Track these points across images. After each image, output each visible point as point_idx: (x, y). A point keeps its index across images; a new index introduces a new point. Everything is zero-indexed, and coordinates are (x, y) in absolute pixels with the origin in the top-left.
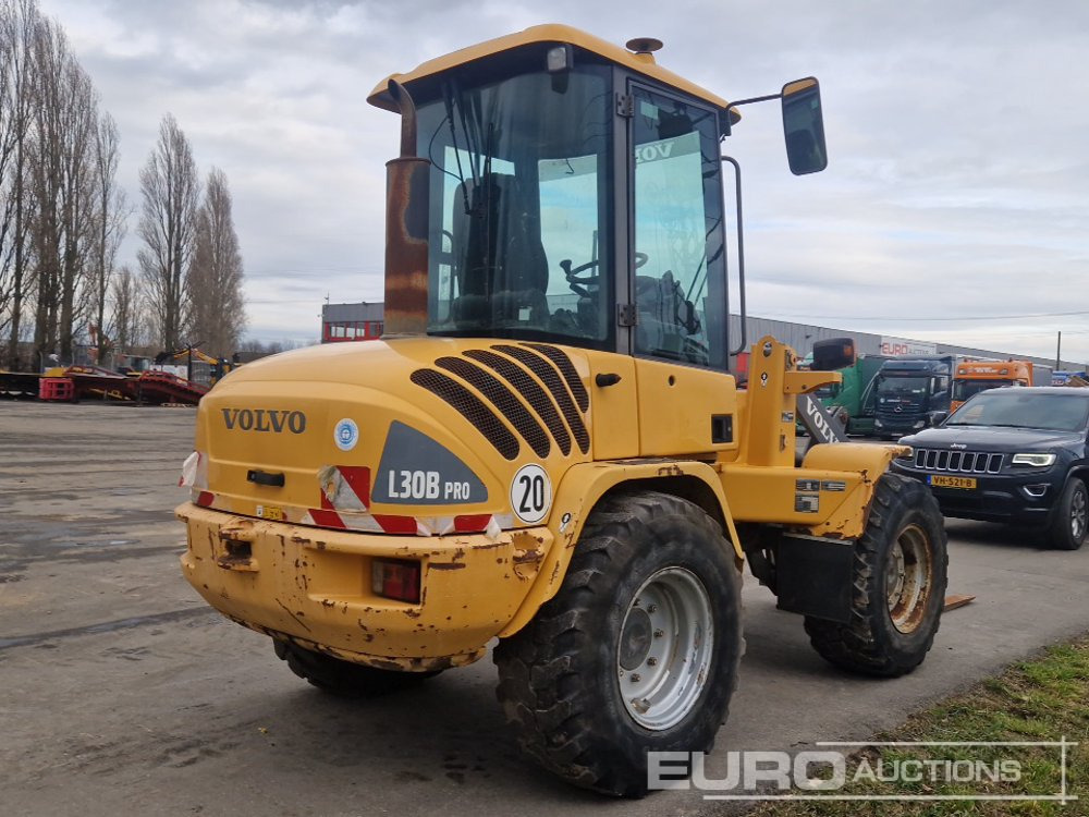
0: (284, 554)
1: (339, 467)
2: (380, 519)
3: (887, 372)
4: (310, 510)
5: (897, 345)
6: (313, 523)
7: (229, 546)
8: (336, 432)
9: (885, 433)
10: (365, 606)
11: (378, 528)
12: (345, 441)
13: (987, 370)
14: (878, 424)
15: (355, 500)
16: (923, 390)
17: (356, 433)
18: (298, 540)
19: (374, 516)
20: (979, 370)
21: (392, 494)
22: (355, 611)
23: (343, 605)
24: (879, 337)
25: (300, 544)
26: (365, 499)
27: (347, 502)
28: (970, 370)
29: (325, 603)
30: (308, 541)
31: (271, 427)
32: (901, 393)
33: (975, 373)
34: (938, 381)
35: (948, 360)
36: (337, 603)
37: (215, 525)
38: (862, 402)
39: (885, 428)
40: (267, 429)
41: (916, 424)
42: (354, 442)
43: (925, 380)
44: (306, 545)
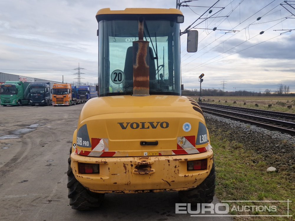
0: (169, 165)
1: (185, 137)
2: (198, 149)
3: (33, 87)
4: (172, 151)
5: (24, 78)
6: (175, 154)
7: (136, 167)
8: (183, 127)
9: (33, 104)
10: (198, 174)
11: (198, 152)
12: (187, 129)
13: (61, 86)
14: (31, 101)
15: (191, 145)
16: (43, 92)
17: (190, 127)
18: (176, 160)
19: (197, 149)
20: (59, 86)
21: (201, 142)
22: (195, 176)
23: (191, 175)
24: (19, 76)
25: (178, 161)
26: (194, 144)
27: (188, 146)
28: (57, 86)
29: (185, 176)
30: (181, 159)
31: (150, 127)
32: (37, 93)
33: (58, 87)
34: (47, 89)
35: (48, 83)
36: (189, 175)
37: (129, 162)
38: (24, 95)
39: (33, 103)
40: (148, 128)
41: (42, 101)
42: (190, 129)
43: (43, 89)
44: (180, 161)
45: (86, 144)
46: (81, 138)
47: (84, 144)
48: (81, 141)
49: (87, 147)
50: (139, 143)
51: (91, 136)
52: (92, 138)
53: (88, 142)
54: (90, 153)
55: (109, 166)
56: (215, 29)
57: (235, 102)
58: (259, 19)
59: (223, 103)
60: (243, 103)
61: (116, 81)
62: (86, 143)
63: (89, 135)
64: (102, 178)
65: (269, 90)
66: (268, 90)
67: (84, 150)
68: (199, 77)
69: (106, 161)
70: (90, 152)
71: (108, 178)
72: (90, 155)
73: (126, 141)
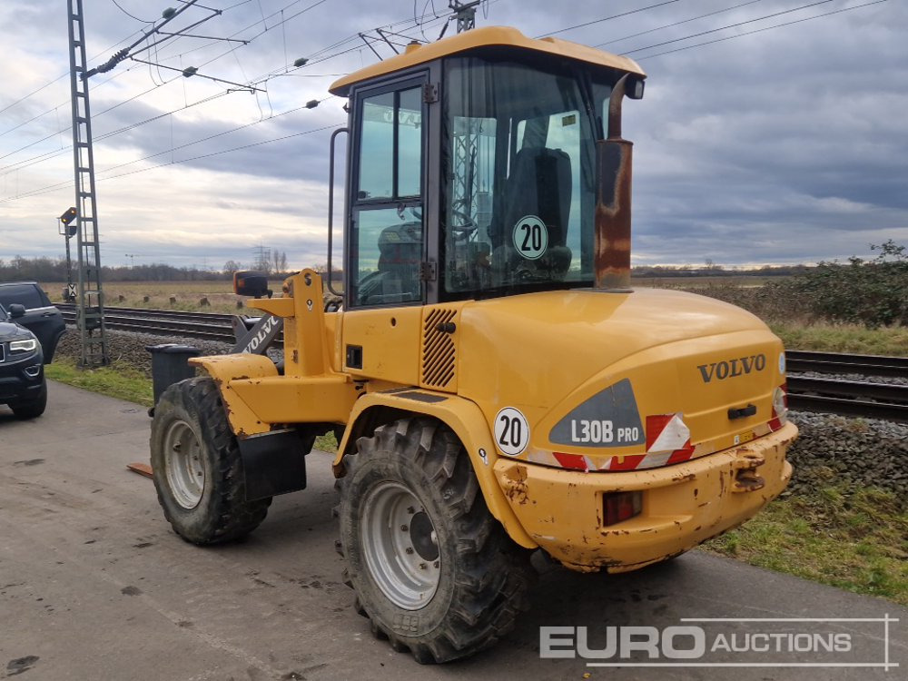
45: (628, 435)
46: (610, 423)
47: (623, 438)
48: (610, 431)
49: (632, 443)
50: (726, 415)
51: (645, 410)
52: (648, 418)
53: (636, 429)
54: (643, 460)
55: (697, 485)
56: (189, 72)
57: (204, 302)
58: (300, 63)
59: (160, 302)
60: (236, 303)
61: (529, 249)
62: (630, 434)
63: (639, 410)
64: (678, 523)
65: (236, 262)
66: (232, 262)
67: (622, 453)
68: (62, 217)
69: (693, 472)
70: (644, 456)
71: (688, 518)
72: (642, 464)
73: (711, 413)
